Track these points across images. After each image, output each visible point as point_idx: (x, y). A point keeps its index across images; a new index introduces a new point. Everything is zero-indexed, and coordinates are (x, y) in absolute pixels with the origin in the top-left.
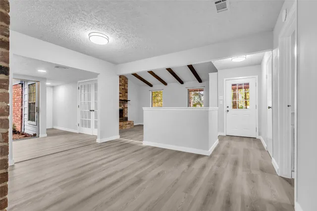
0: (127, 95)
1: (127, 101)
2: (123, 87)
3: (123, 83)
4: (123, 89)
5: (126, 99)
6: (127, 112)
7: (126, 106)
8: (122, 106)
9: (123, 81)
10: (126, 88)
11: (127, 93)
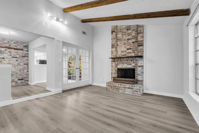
0: (142, 49)
2: (134, 40)
3: (133, 35)
4: (133, 42)
5: (140, 54)
6: (143, 73)
7: (139, 64)
8: (133, 64)
9: (134, 32)
10: (139, 40)
11: (142, 45)
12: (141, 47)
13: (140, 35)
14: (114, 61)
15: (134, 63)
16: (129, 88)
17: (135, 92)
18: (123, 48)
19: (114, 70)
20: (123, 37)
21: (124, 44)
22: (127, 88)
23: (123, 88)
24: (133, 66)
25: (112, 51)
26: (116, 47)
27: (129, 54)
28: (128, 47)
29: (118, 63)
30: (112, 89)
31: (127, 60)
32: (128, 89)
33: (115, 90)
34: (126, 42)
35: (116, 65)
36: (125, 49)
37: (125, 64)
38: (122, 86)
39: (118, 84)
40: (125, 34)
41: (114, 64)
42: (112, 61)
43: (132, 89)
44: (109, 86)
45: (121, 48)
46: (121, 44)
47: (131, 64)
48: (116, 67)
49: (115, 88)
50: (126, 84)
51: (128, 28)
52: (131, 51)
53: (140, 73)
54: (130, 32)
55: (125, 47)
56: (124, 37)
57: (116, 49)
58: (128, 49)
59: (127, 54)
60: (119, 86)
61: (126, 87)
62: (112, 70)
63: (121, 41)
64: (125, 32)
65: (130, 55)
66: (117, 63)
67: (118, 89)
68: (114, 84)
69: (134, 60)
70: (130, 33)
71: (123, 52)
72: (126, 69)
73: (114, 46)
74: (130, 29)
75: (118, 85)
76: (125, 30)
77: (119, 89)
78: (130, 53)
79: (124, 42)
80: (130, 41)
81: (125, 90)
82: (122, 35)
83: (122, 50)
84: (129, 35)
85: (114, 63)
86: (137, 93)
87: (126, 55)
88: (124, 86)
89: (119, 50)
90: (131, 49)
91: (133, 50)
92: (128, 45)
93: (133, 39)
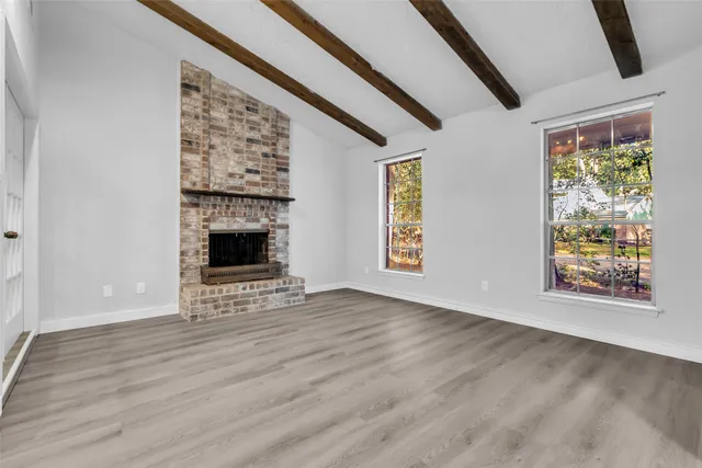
0: (286, 181)
1: (286, 201)
2: (266, 149)
3: (265, 132)
4: (265, 155)
5: (281, 194)
6: (287, 244)
7: (279, 221)
8: (264, 221)
9: (268, 125)
10: (280, 153)
11: (286, 170)
12: (282, 175)
13: (282, 141)
14: (197, 205)
15: (267, 215)
16: (277, 291)
17: (292, 299)
18: (232, 163)
19: (193, 239)
20: (232, 125)
21: (237, 151)
22: (271, 292)
23: (261, 294)
24: (263, 226)
25: (182, 163)
26: (204, 152)
27: (251, 188)
28: (250, 165)
29: (214, 213)
30: (220, 310)
31: (250, 206)
32: (275, 294)
33: (232, 309)
34: (243, 145)
35: (205, 220)
36: (240, 170)
37: (238, 219)
38: (255, 290)
39: (241, 285)
40: (241, 120)
41: (195, 217)
42: (183, 204)
43: (286, 290)
44: (204, 302)
45: (224, 160)
46: (224, 147)
47: (257, 220)
48: (204, 227)
49: (232, 302)
50: (268, 282)
51: (252, 106)
52: (257, 178)
53: (281, 245)
54: (255, 118)
55: (240, 163)
56: (237, 127)
57: (204, 159)
58: (249, 171)
59: (247, 187)
60: (248, 291)
61: (270, 288)
62: (183, 241)
63: (226, 136)
64: (241, 114)
65: (255, 191)
66: (209, 212)
67: (240, 303)
68: (227, 292)
69: (268, 208)
70: (254, 122)
71: (231, 175)
72: (241, 235)
73: (194, 146)
74: (256, 111)
75: (244, 289)
76: (240, 107)
77: (247, 302)
78: (256, 184)
79: (236, 142)
80: (254, 148)
81: (265, 300)
82: (230, 118)
83: (230, 170)
84: (252, 129)
85: (193, 211)
86: (296, 298)
87: (242, 189)
88: (262, 289)
89: (216, 167)
90: (257, 172)
91: (263, 179)
92: (249, 159)
93: (264, 144)
